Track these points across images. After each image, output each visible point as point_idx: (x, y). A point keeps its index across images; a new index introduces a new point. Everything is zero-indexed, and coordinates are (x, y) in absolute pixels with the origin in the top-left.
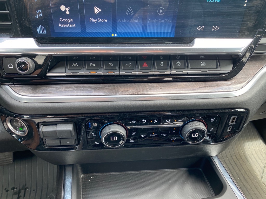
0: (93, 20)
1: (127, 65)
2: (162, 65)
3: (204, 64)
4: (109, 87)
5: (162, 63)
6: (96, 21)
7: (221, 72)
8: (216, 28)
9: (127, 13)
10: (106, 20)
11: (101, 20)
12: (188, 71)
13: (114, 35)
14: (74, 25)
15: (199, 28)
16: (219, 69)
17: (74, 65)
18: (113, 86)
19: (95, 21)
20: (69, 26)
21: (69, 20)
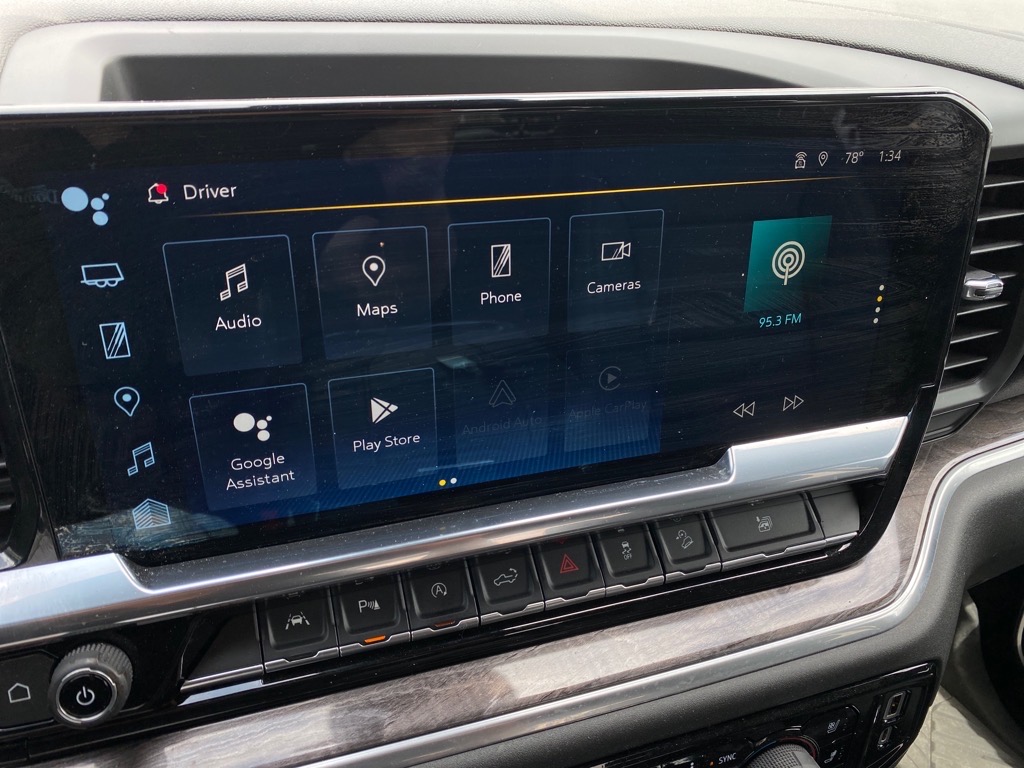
0: (366, 445)
1: (503, 579)
2: (626, 553)
3: (767, 524)
4: (444, 684)
5: (627, 545)
6: (378, 447)
7: (828, 542)
8: (793, 403)
9: (492, 402)
10: (416, 438)
11: (395, 439)
12: (722, 562)
13: (448, 481)
14: (291, 473)
15: (740, 411)
16: (818, 534)
17: (294, 622)
18: (460, 674)
19: (375, 448)
20: (270, 480)
21: (267, 462)
